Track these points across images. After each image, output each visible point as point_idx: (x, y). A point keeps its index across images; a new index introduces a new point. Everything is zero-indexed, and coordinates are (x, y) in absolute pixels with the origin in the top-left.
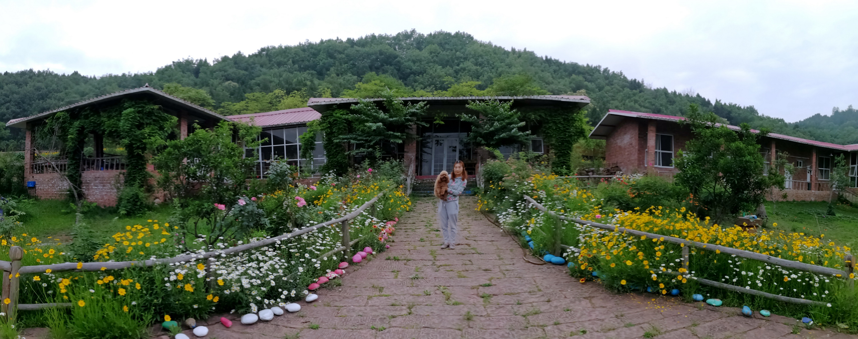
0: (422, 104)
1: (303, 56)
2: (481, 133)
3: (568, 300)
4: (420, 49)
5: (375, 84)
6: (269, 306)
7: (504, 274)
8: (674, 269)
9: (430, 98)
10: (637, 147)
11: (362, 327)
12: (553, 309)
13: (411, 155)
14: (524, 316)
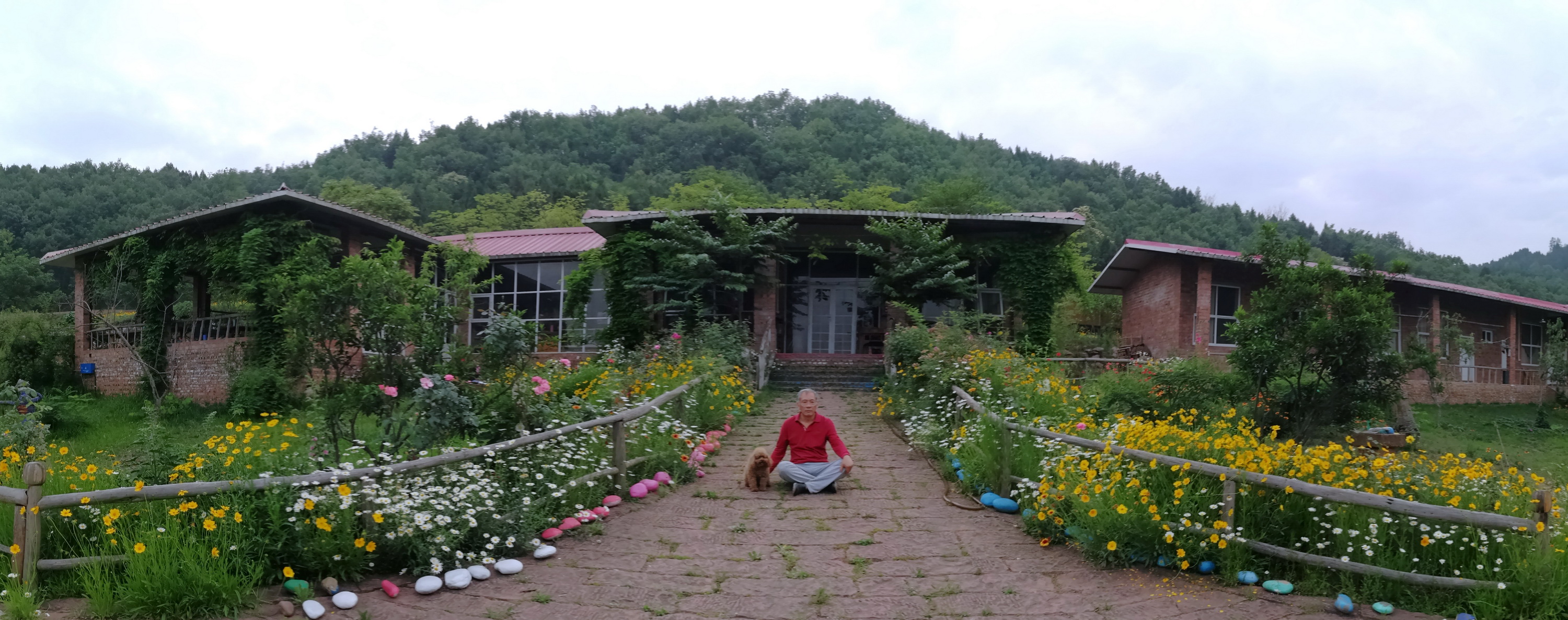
0: (784, 221)
1: (587, 135)
2: (890, 278)
3: (1013, 576)
4: (798, 126)
5: (706, 187)
6: (465, 564)
7: (900, 525)
8: (1206, 523)
9: (800, 211)
10: (1178, 310)
11: (629, 605)
12: (984, 587)
13: (767, 314)
14: (927, 597)
